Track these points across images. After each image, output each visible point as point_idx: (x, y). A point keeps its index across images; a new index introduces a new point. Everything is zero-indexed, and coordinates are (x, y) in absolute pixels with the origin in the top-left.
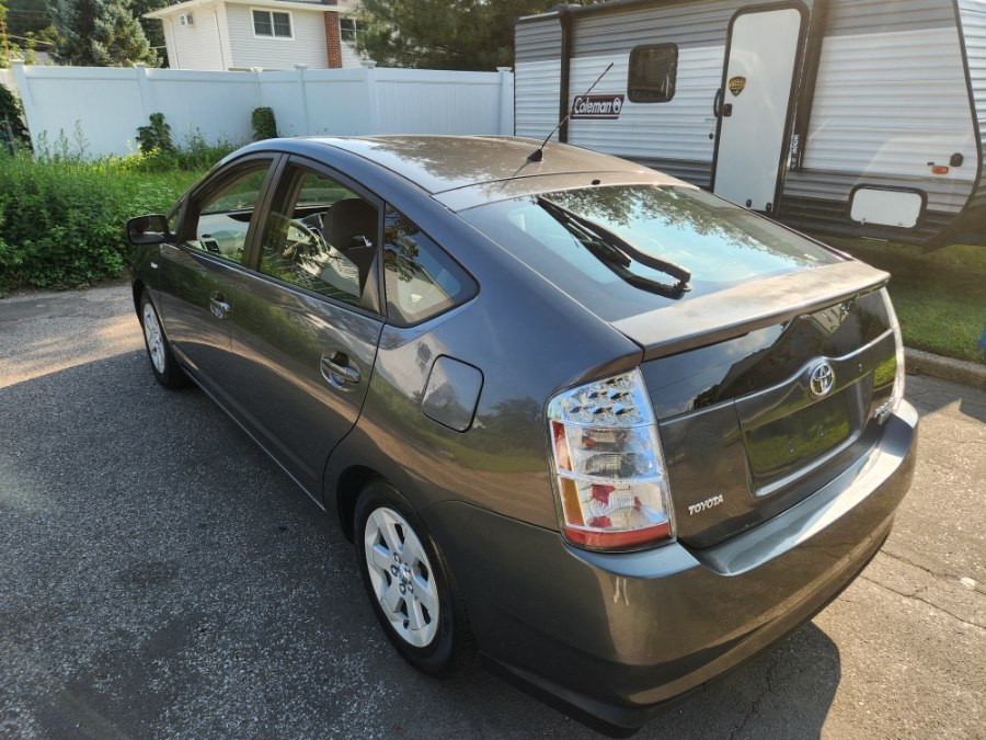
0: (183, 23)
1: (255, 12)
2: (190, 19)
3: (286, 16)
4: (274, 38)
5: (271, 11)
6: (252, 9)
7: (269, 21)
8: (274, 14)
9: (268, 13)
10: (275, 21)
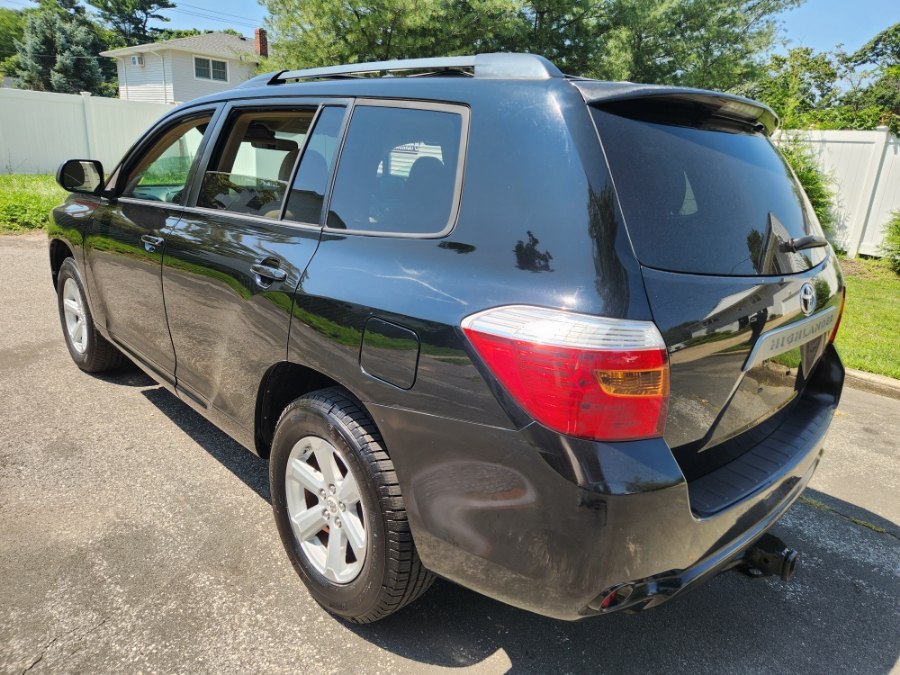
0: (134, 63)
1: (196, 59)
2: (141, 60)
3: (224, 64)
4: (212, 81)
5: (211, 59)
6: (194, 56)
7: (208, 66)
8: (214, 62)
9: (208, 61)
10: (214, 67)
